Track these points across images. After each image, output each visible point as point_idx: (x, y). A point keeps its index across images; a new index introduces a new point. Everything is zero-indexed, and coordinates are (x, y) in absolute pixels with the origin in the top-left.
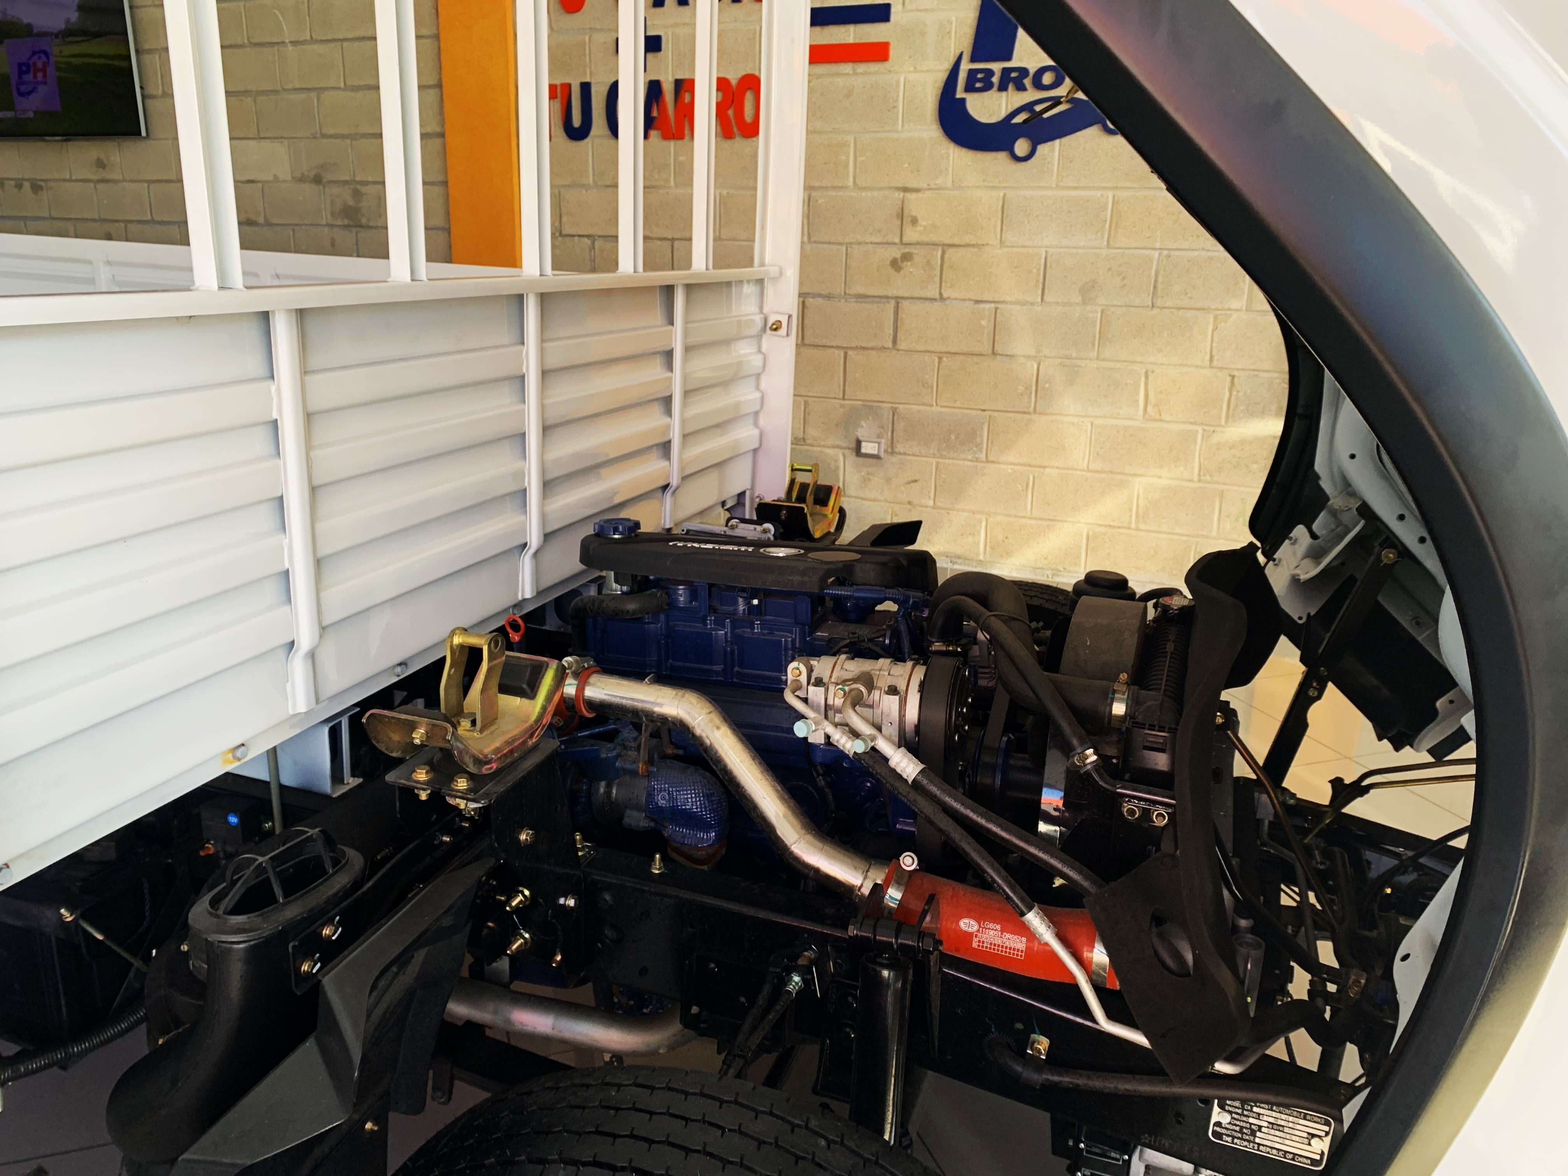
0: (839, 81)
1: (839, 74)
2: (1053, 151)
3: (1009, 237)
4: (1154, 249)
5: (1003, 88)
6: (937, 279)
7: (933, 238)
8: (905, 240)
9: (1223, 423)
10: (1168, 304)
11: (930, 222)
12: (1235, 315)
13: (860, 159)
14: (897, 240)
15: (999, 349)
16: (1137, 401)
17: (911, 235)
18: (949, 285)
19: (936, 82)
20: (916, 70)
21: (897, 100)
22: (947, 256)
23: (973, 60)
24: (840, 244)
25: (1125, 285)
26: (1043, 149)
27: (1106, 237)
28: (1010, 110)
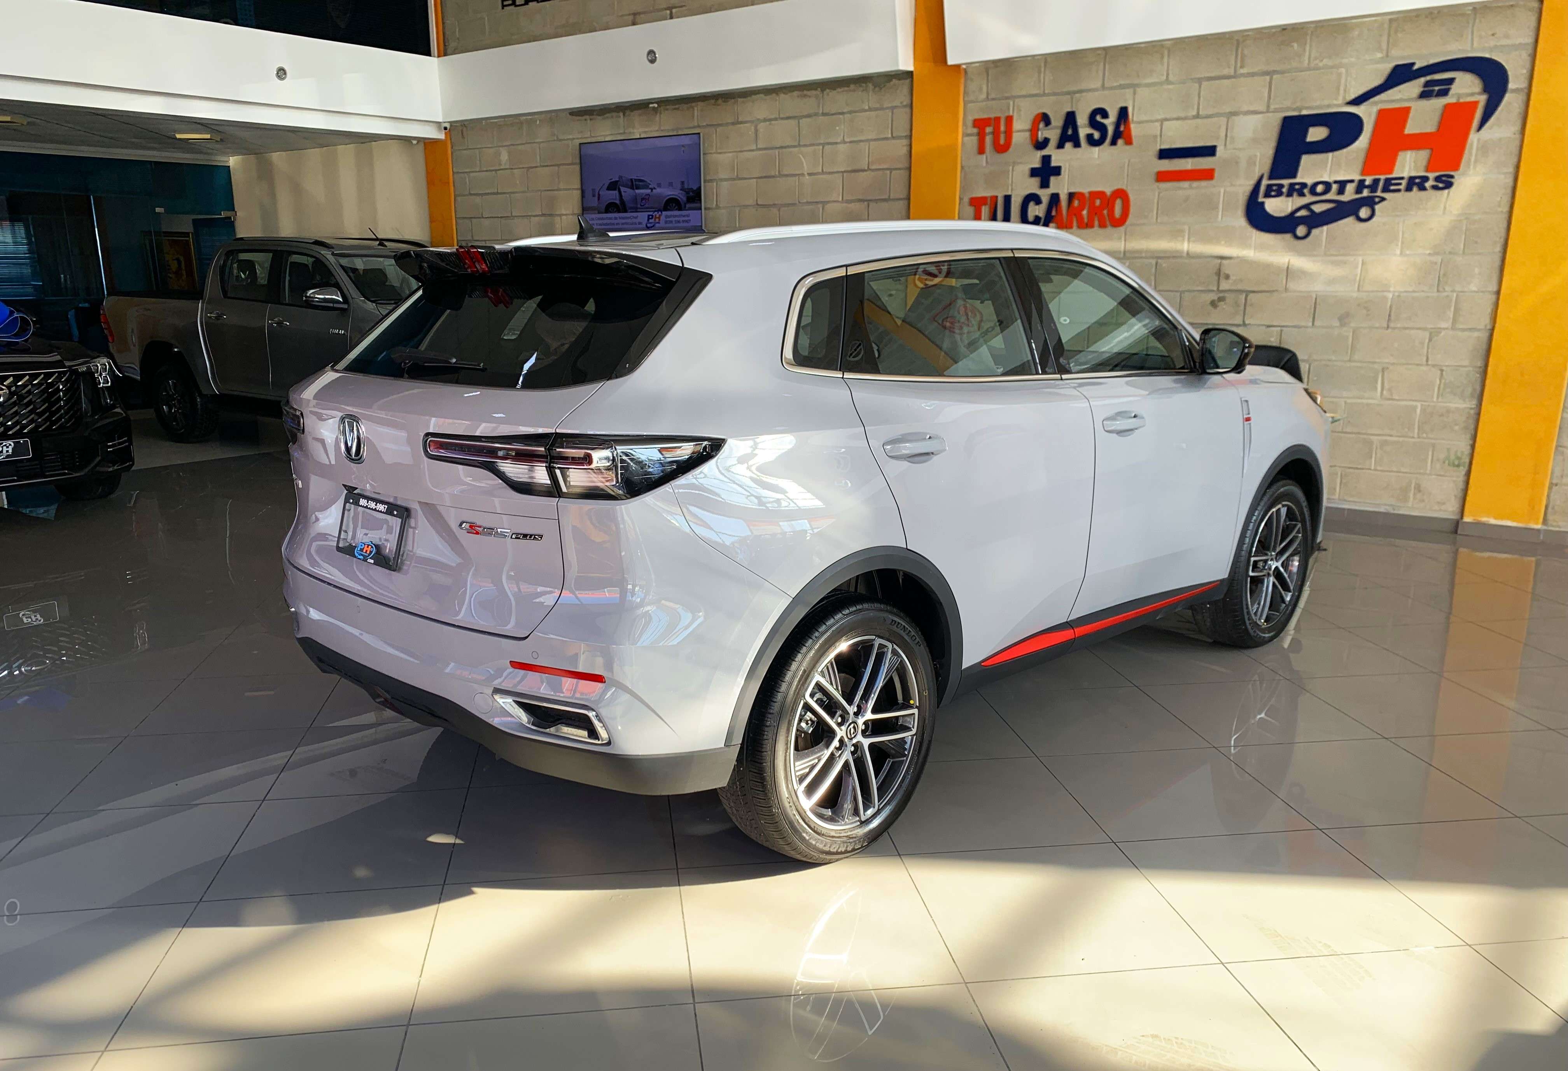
0: (1180, 192)
1: (1180, 188)
2: (1322, 232)
3: (1292, 285)
4: (1389, 291)
5: (1289, 194)
6: (1242, 313)
7: (1240, 287)
8: (1221, 288)
10: (1399, 325)
11: (1238, 277)
12: (1445, 332)
13: (1192, 239)
14: (1215, 288)
16: (1377, 387)
17: (1224, 285)
18: (1249, 316)
19: (1245, 191)
20: (1232, 185)
21: (1218, 203)
22: (1249, 298)
23: (1270, 178)
24: (1176, 291)
25: (1369, 315)
26: (1315, 232)
27: (1357, 285)
28: (1294, 208)
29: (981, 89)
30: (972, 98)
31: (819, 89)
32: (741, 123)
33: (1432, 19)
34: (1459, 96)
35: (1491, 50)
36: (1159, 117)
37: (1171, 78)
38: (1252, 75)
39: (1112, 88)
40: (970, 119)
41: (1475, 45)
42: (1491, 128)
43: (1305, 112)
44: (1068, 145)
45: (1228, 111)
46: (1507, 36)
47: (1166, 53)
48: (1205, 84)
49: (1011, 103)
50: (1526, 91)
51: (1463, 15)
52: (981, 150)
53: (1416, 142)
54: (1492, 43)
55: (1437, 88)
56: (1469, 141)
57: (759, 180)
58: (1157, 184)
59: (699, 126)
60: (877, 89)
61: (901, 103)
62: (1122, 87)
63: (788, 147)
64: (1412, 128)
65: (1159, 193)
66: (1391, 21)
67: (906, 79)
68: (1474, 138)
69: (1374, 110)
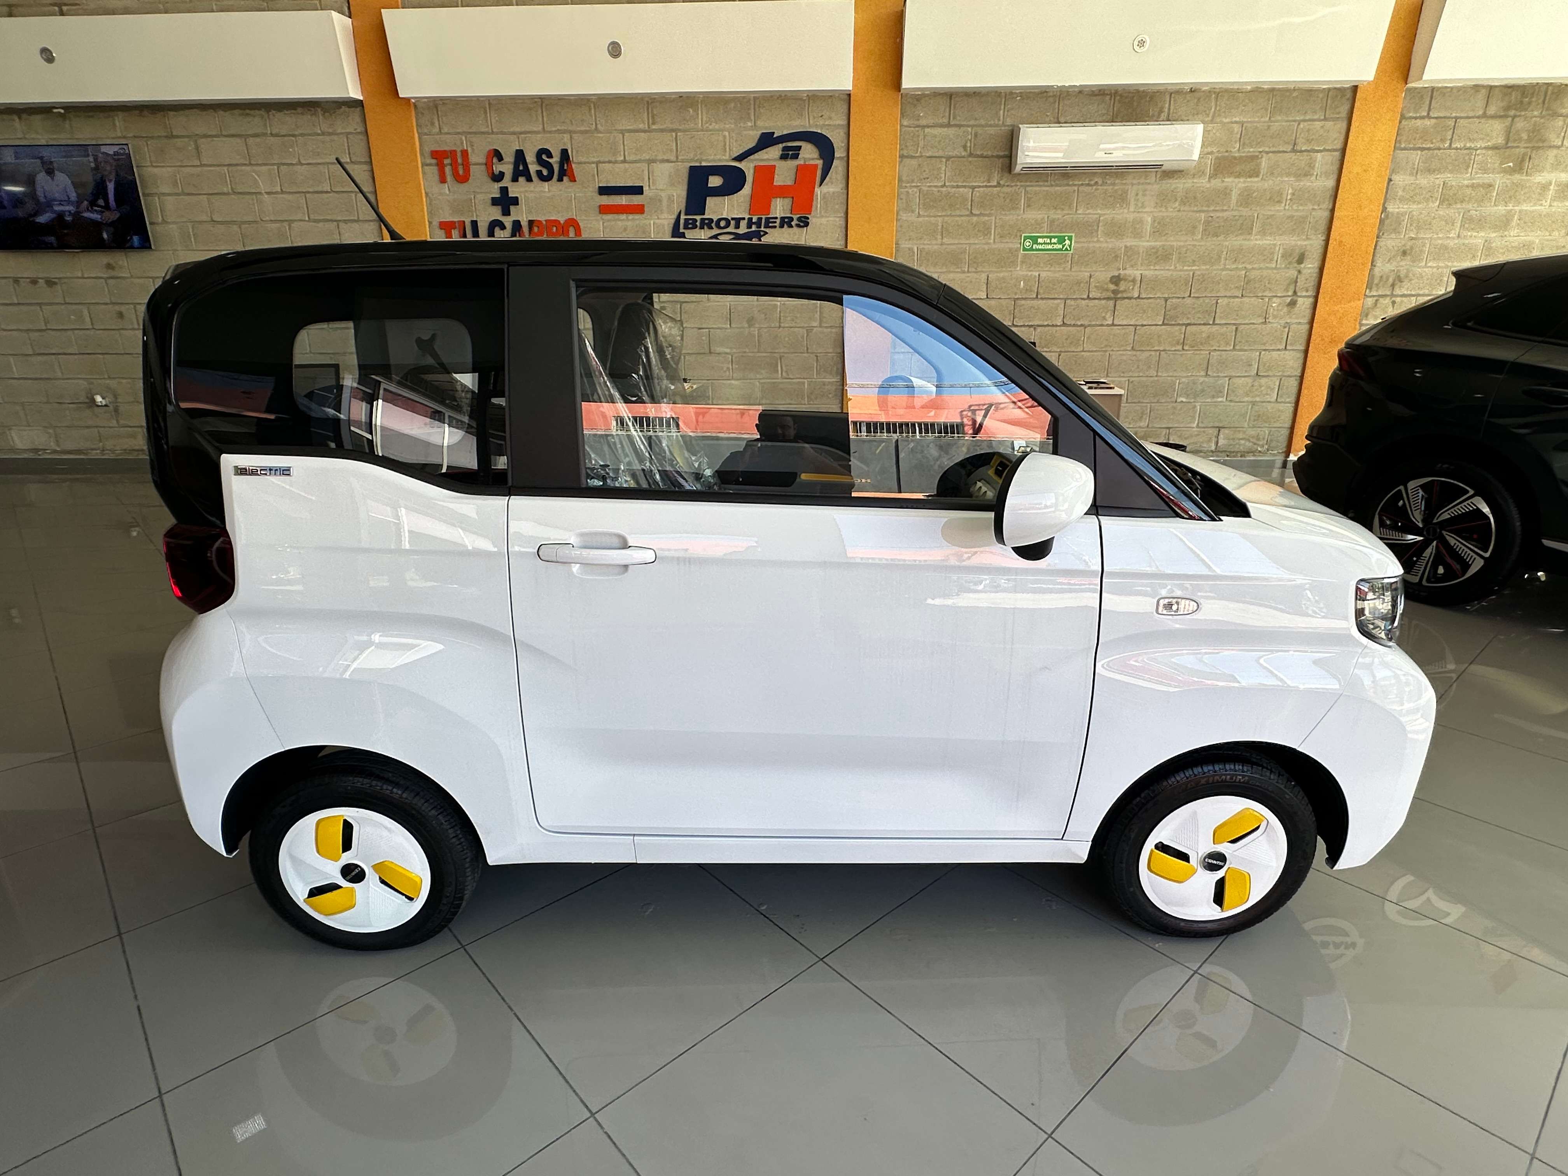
0: (620, 223)
1: (619, 219)
5: (702, 228)
9: (815, 377)
10: (787, 325)
12: (815, 329)
15: (712, 351)
16: (778, 371)
19: (669, 224)
20: (658, 218)
21: (650, 233)
23: (686, 214)
25: (766, 318)
29: (433, 124)
30: (426, 131)
31: (263, 110)
32: (178, 137)
33: (782, 100)
34: (805, 159)
35: (822, 127)
36: (595, 160)
37: (599, 126)
38: (662, 131)
39: (550, 132)
40: (427, 149)
41: (811, 122)
42: (827, 184)
43: (704, 164)
44: (522, 179)
45: (647, 158)
46: (830, 118)
47: (592, 106)
48: (627, 134)
49: (464, 138)
50: (846, 159)
51: (801, 99)
52: (443, 180)
53: (782, 191)
54: (821, 122)
55: (791, 153)
56: (815, 194)
57: (210, 196)
58: (602, 214)
59: (124, 137)
60: (327, 114)
61: (356, 129)
62: (559, 131)
63: (237, 165)
64: (778, 181)
65: (603, 223)
66: (754, 97)
67: (356, 107)
68: (818, 190)
69: (752, 165)
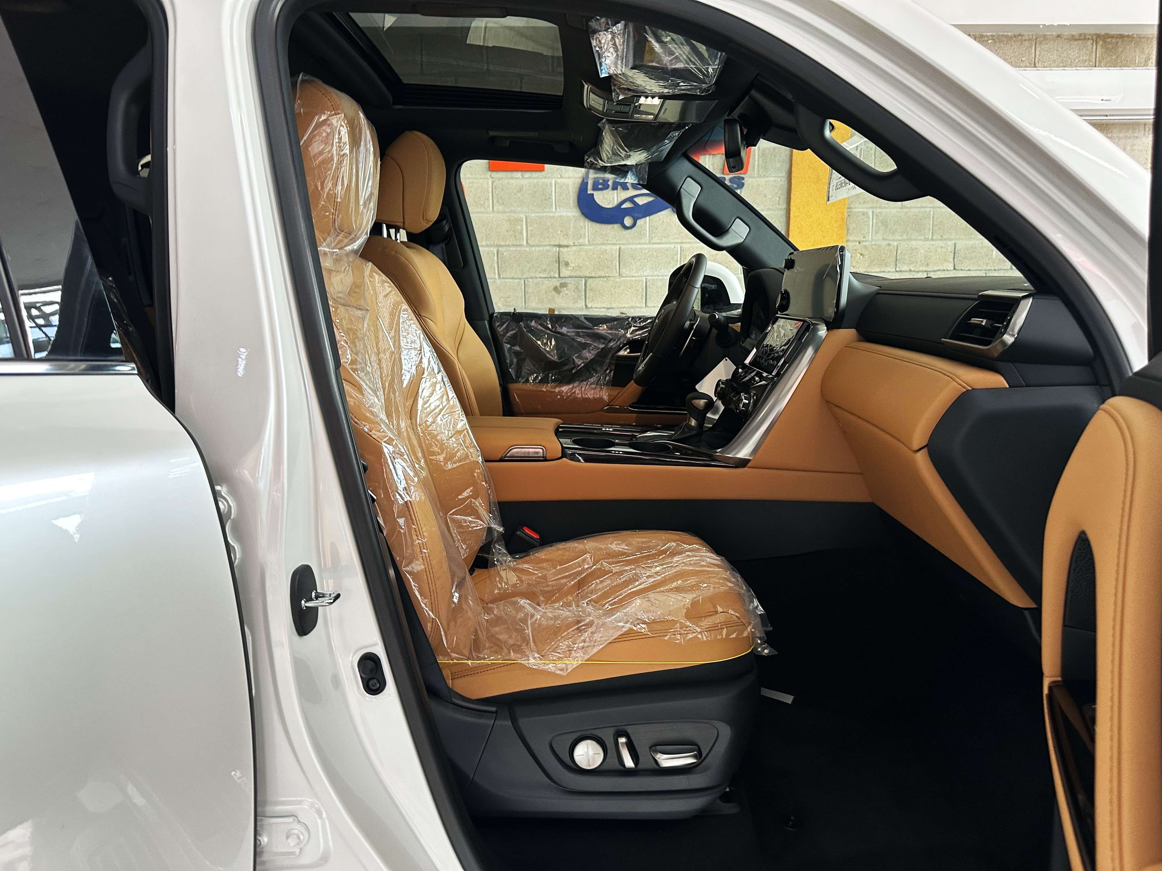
0: (513, 183)
1: (512, 178)
2: (646, 223)
3: (624, 271)
5: (615, 188)
6: (583, 297)
7: (579, 273)
8: (561, 275)
11: (577, 265)
13: (529, 229)
14: (557, 276)
17: (565, 272)
18: (590, 300)
19: (574, 184)
20: (561, 177)
21: (551, 194)
22: (588, 284)
24: (520, 279)
26: (640, 222)
28: (620, 201)
58: (490, 173)
65: (493, 182)
68: (756, 148)
